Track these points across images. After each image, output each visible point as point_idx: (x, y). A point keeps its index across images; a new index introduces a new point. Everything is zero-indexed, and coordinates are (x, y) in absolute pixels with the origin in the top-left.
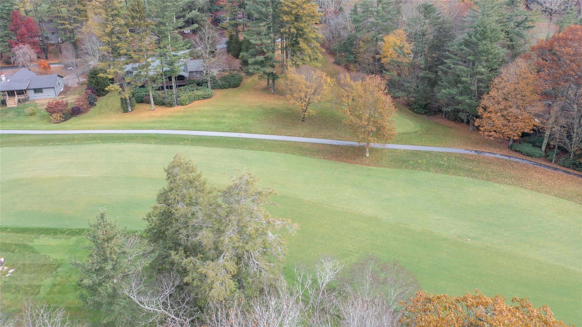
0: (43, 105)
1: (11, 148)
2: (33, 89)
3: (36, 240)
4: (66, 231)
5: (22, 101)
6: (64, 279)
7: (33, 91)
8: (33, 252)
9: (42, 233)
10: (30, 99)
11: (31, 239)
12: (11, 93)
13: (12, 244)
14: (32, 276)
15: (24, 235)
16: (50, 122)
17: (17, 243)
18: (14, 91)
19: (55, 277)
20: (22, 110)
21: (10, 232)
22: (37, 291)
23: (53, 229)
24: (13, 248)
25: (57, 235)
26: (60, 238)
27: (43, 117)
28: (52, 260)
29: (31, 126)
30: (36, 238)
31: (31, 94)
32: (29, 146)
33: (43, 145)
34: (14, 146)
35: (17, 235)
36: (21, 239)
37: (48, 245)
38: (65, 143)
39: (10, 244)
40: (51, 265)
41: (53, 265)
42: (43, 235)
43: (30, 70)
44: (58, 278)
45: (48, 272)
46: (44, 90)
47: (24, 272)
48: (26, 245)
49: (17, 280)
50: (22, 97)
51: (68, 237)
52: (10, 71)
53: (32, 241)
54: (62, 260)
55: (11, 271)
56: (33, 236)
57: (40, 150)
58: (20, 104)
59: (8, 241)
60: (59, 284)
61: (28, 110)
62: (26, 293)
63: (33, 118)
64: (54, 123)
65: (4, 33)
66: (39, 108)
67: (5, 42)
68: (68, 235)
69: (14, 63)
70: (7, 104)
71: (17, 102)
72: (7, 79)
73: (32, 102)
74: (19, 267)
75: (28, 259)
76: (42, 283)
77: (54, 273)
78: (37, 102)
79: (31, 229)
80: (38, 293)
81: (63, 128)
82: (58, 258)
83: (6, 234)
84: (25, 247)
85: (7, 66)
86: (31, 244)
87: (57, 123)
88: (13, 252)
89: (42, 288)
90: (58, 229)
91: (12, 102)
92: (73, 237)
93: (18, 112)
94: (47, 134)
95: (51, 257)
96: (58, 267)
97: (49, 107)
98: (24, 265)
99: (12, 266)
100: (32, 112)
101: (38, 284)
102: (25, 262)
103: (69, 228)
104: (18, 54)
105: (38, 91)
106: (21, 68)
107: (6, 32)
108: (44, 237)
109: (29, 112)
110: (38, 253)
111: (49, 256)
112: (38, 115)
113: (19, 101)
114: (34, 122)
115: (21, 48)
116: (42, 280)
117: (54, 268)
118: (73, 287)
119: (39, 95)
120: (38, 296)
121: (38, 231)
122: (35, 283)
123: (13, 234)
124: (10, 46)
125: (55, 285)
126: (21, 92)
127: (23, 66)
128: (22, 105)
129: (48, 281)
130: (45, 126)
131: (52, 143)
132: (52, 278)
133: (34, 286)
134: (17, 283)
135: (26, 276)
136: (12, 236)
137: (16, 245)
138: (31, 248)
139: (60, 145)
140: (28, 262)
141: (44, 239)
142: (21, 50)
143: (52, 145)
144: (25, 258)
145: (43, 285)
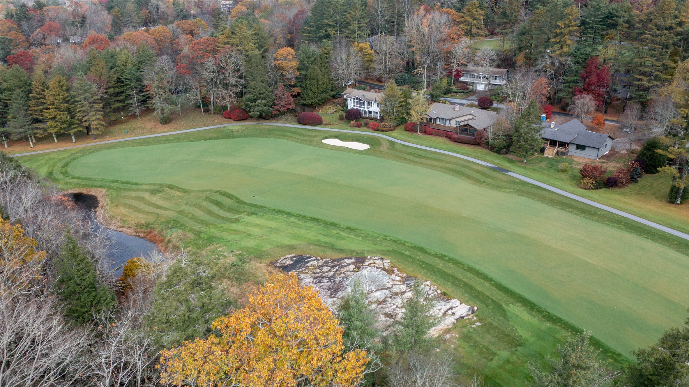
0: (579, 164)
1: (530, 200)
2: (577, 145)
3: (511, 305)
4: (543, 312)
5: (560, 153)
6: (520, 362)
7: (575, 146)
8: (504, 317)
9: (520, 302)
10: (570, 153)
11: (508, 302)
12: (553, 143)
13: (490, 298)
14: (493, 339)
15: (503, 295)
16: (579, 185)
17: (494, 299)
18: (556, 141)
19: (513, 353)
20: (556, 163)
21: (493, 285)
22: (491, 357)
23: (532, 303)
24: (488, 302)
25: (533, 311)
26: (535, 317)
27: (573, 178)
28: (517, 334)
29: (558, 183)
30: (513, 304)
31: (572, 149)
32: (547, 204)
33: (560, 209)
34: (533, 199)
35: (498, 291)
36: (499, 297)
37: (520, 318)
38: (584, 215)
39: (488, 297)
40: (514, 339)
41: (516, 340)
42: (520, 304)
43: (582, 122)
44: (515, 357)
45: (508, 344)
46: (587, 149)
47: (488, 331)
48: (501, 306)
49: (479, 335)
50: (562, 149)
51: (543, 319)
52: (563, 118)
53: (507, 305)
54: (526, 340)
55: (478, 324)
56: (511, 300)
57: (555, 212)
58: (556, 156)
59: (488, 293)
60: (513, 364)
61: (561, 166)
62: (481, 353)
63: (562, 176)
64: (582, 188)
65: (573, 78)
66: (574, 166)
67: (569, 88)
68: (543, 316)
69: (570, 111)
70: (545, 152)
71: (554, 153)
72: (555, 127)
73: (569, 158)
74: (485, 324)
75: (496, 321)
76: (498, 352)
77: (513, 349)
78: (574, 159)
79: (512, 292)
80: (491, 360)
81: (589, 197)
82: (523, 336)
83: (489, 285)
84: (500, 308)
85: (561, 112)
86: (505, 307)
87: (585, 189)
88: (487, 306)
89: (496, 358)
90: (536, 306)
91: (550, 152)
92: (547, 323)
93: (552, 164)
94: (569, 198)
95: (518, 330)
96: (519, 345)
97: (585, 170)
98: (491, 324)
99: (481, 320)
100: (565, 168)
101: (495, 351)
102: (493, 323)
103: (548, 310)
104: (578, 103)
105: (581, 147)
106: (574, 118)
107: (575, 78)
108: (520, 306)
109: (562, 168)
110: (508, 319)
111: (516, 329)
112: (570, 173)
113: (557, 153)
114: (562, 180)
115: (583, 98)
116: (499, 350)
117: (516, 344)
118: (525, 375)
119: (580, 152)
120: (490, 363)
121: (518, 297)
122: (492, 348)
123: (495, 289)
124: (573, 94)
125: (508, 362)
126: (563, 144)
127: (577, 116)
128: (558, 158)
129: (504, 354)
130: (571, 188)
131: (571, 210)
132: (509, 353)
133: (491, 350)
134: (478, 339)
135: (488, 336)
136: (493, 289)
137: (492, 300)
138: (504, 311)
139: (578, 215)
140: (495, 324)
141: (519, 308)
142: (582, 100)
143: (569, 212)
144: (494, 318)
145: (498, 355)
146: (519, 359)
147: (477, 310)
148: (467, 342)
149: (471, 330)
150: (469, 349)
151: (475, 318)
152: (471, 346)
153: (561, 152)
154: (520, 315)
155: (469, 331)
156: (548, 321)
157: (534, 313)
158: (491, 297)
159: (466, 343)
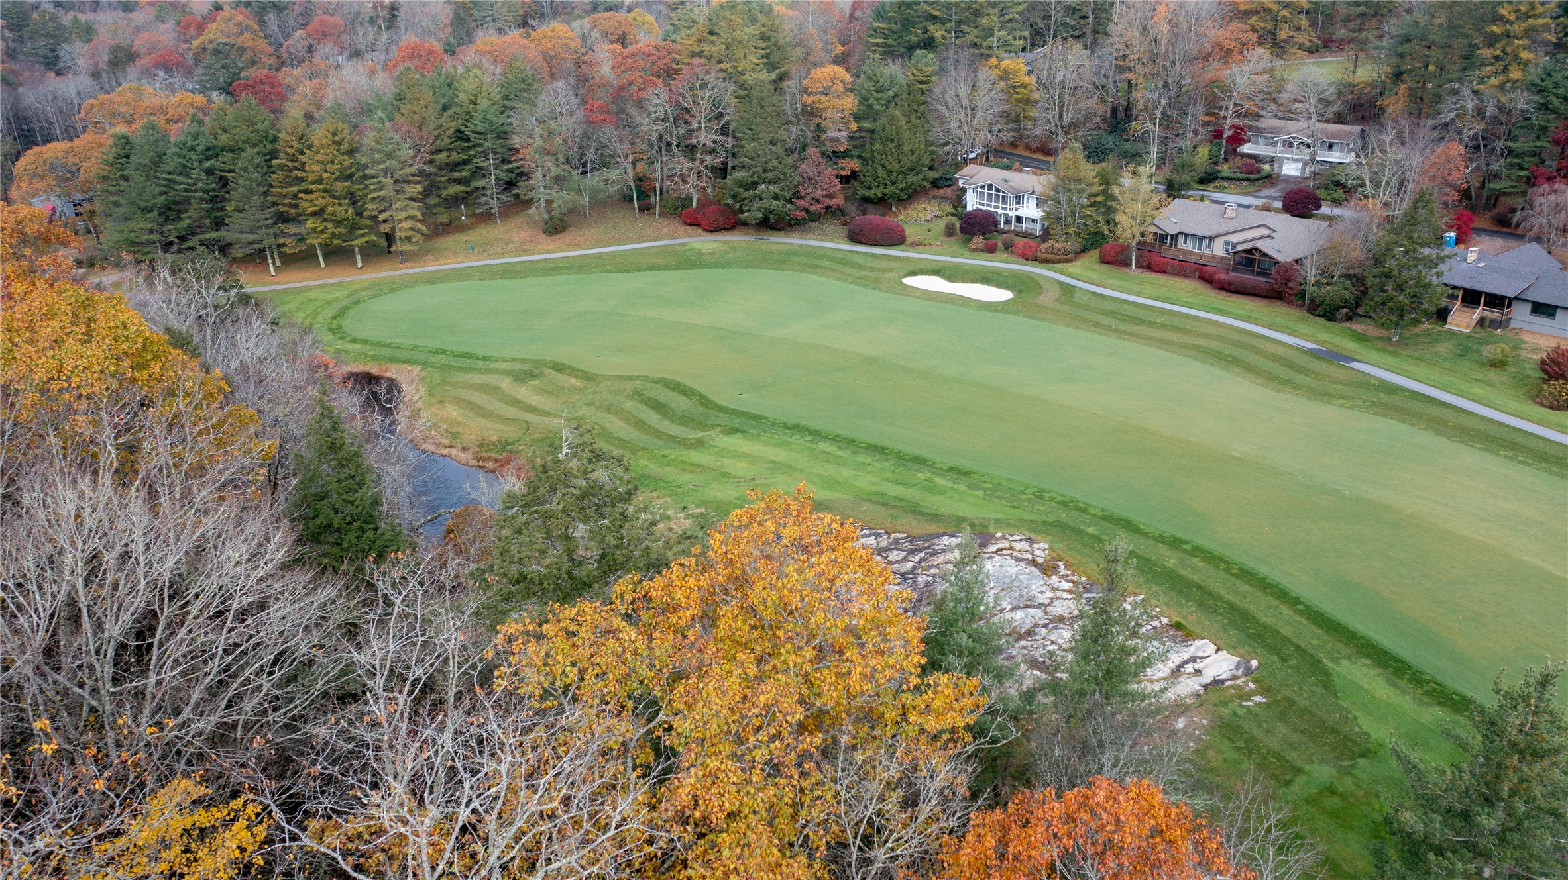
0: (1535, 350)
1: (1404, 427)
2: (1533, 302)
3: (1345, 663)
4: (1428, 682)
5: (1487, 323)
6: (1361, 793)
7: (1529, 307)
8: (1325, 687)
9: (1368, 656)
10: (1513, 325)
11: (1336, 655)
12: (1471, 298)
13: (1291, 643)
14: (1296, 737)
15: (1326, 638)
16: (1536, 397)
17: (1303, 645)
18: (1479, 293)
19: (1344, 772)
20: (1475, 347)
21: (1300, 613)
22: (1288, 778)
23: (1398, 660)
24: (1288, 652)
25: (1401, 678)
26: (1404, 692)
27: (1520, 380)
28: (1356, 729)
29: (1478, 391)
30: (1349, 659)
31: (1521, 314)
32: (1448, 438)
33: (1483, 450)
34: (1412, 425)
35: (1313, 628)
36: (1315, 642)
37: (1367, 692)
38: (1544, 465)
39: (1287, 640)
40: (1350, 740)
41: (1354, 742)
42: (1367, 661)
43: (1550, 253)
44: (1348, 781)
45: (1334, 751)
46: (1559, 313)
47: (1282, 717)
48: (1320, 662)
49: (1260, 725)
50: (1493, 314)
51: (1425, 699)
52: (1499, 242)
53: (1335, 660)
54: (1381, 745)
55: (1258, 699)
56: (1345, 650)
57: (1470, 457)
58: (1478, 330)
59: (1286, 631)
60: (1342, 796)
61: (1490, 351)
62: (1262, 766)
63: (1493, 375)
64: (1542, 405)
65: (1532, 144)
66: (1523, 353)
67: (1521, 168)
68: (1426, 693)
69: (1518, 225)
70: (1449, 320)
71: (1474, 323)
72: (1478, 260)
73: (1511, 335)
74: (1277, 701)
75: (1305, 695)
76: (1307, 768)
77: (1346, 763)
78: (1525, 338)
79: (1348, 631)
80: (1288, 783)
81: (1559, 426)
82: (1374, 735)
83: (1291, 613)
84: (1315, 666)
85: (1495, 229)
86: (1330, 665)
87: (1551, 408)
88: (1284, 660)
89: (1301, 779)
90: (1410, 667)
91: (1462, 320)
92: (1437, 708)
93: (1465, 348)
94: (1508, 427)
95: (1359, 721)
96: (1362, 755)
97: (1553, 361)
98: (1292, 702)
99: (1265, 690)
100: (1499, 357)
101: (1298, 764)
102: (1297, 699)
103: (1440, 678)
104: (1541, 205)
105: (1543, 309)
106: (1530, 241)
107: (1539, 143)
108: (1367, 666)
109: (1491, 357)
110: (1335, 694)
111: (1355, 718)
112: (1511, 370)
113: (1481, 322)
114: (1490, 385)
115: (1555, 192)
116: (1310, 761)
117: (1353, 751)
118: (1372, 825)
119: (1541, 321)
120: (1284, 789)
121: (1363, 645)
122: (1292, 756)
123: (1305, 622)
124: (1531, 182)
125: (1332, 791)
126: (1497, 301)
127: (1538, 240)
128: (1482, 333)
129: (1323, 772)
130: (1514, 405)
131: (1510, 453)
132: (1334, 772)
133: (1288, 762)
134: (1256, 732)
135: (1282, 729)
136: (1301, 623)
137: (1298, 648)
138: (1327, 674)
139: (1528, 465)
140: (1302, 702)
141: (1365, 670)
142: (1553, 197)
143: (1506, 457)
144: (1301, 689)
145: (1307, 774)
146: (1360, 788)
147: (1257, 668)
148: (1230, 739)
149: (1240, 712)
150: (1233, 755)
151: (1252, 685)
152: (1238, 749)
153: (1492, 321)
154: (1366, 687)
155: (1235, 714)
156: (1439, 704)
157: (1403, 683)
158: (1295, 640)
159: (1225, 741)
